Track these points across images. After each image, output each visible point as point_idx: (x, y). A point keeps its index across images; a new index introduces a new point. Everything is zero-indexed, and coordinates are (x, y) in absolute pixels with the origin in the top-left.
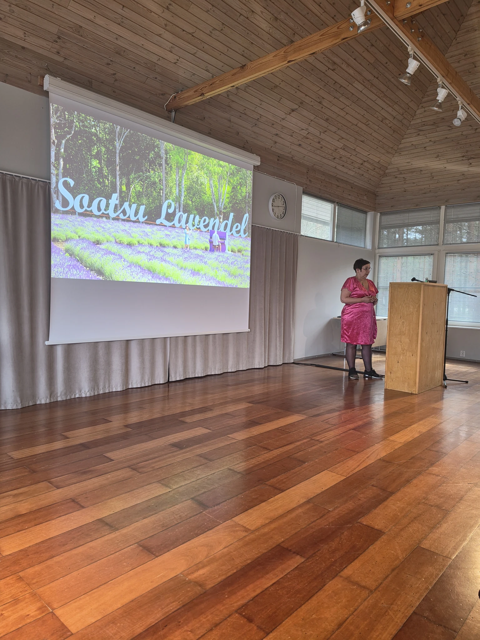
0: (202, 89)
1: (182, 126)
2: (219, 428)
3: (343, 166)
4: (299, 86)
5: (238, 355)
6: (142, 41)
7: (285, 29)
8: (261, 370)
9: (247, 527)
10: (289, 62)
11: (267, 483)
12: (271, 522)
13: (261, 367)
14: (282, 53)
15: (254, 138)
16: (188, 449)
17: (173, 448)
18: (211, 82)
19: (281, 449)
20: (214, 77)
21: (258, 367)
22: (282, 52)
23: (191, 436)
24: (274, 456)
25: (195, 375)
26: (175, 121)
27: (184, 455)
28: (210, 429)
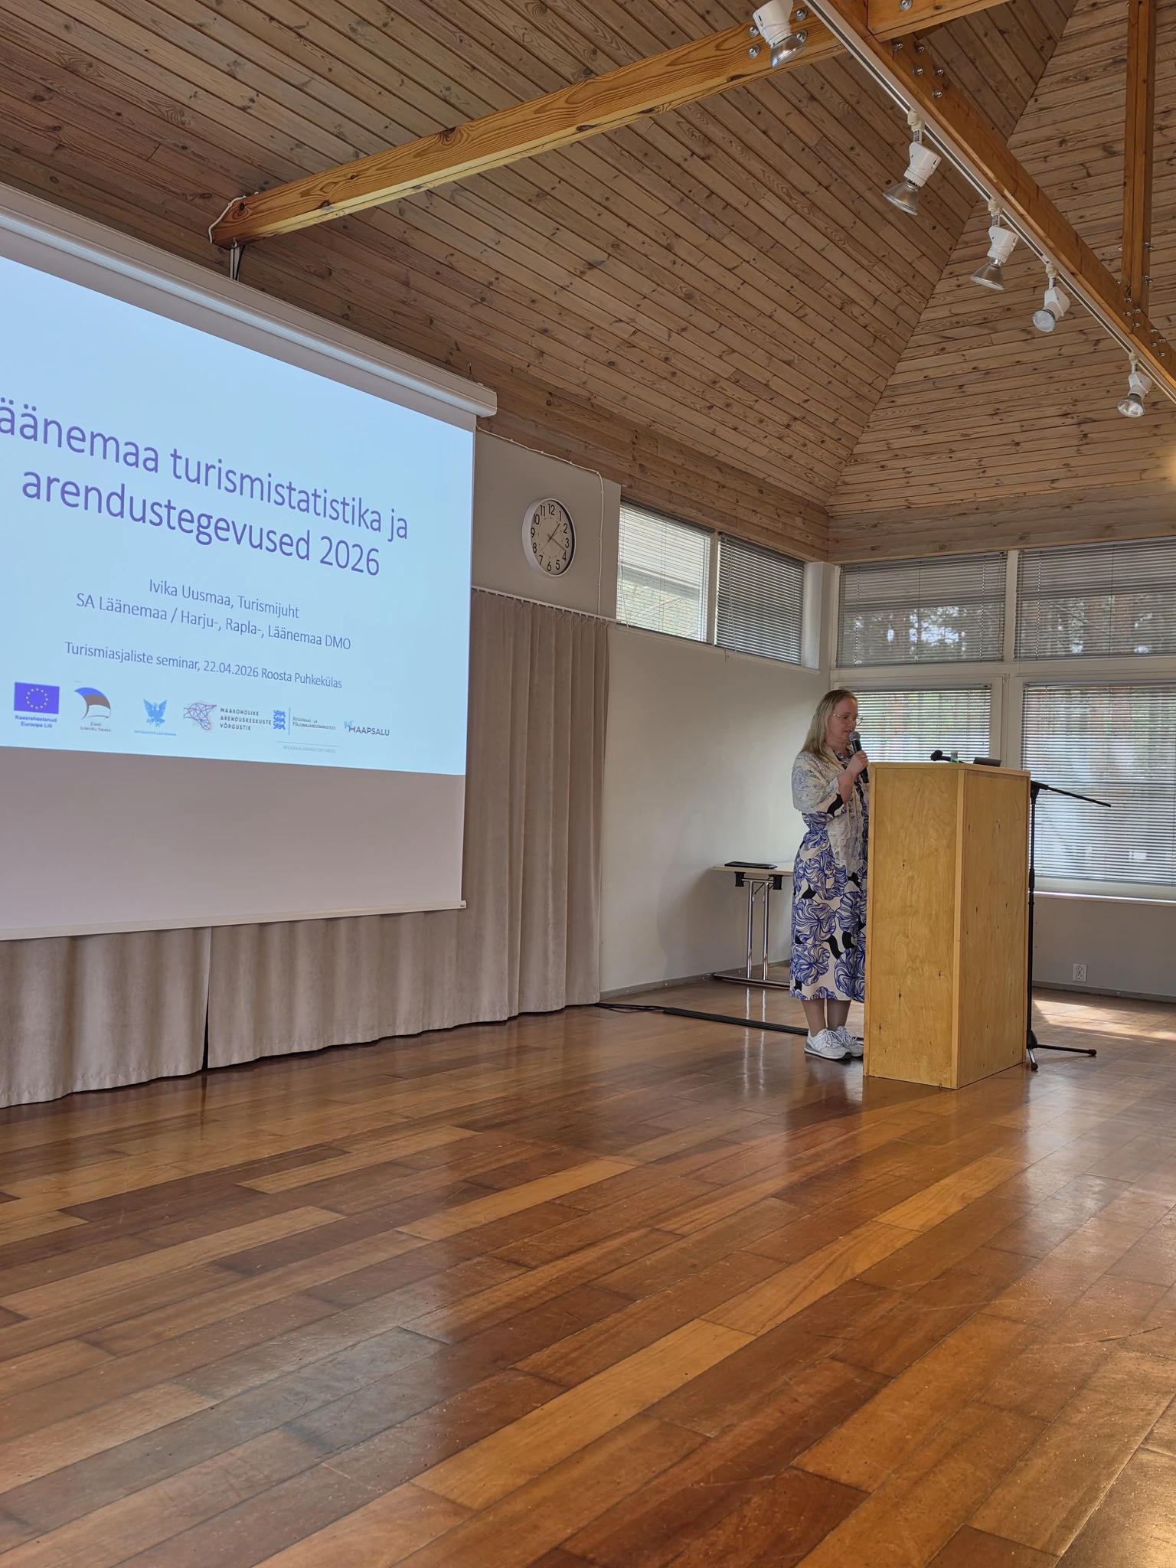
0: (324, 190)
1: (263, 290)
2: (367, 1207)
3: (735, 429)
4: (607, 199)
5: (427, 982)
6: (143, 40)
7: (567, 37)
8: (497, 1028)
9: (459, 1501)
10: (580, 129)
11: (519, 1365)
12: (533, 1483)
13: (498, 1019)
14: (561, 103)
15: (479, 338)
16: (270, 1275)
17: (223, 1275)
18: (351, 172)
19: (561, 1264)
20: (362, 155)
21: (488, 1019)
22: (559, 100)
23: (280, 1235)
24: (540, 1284)
25: (291, 1047)
26: (239, 276)
27: (258, 1293)
28: (340, 1212)
